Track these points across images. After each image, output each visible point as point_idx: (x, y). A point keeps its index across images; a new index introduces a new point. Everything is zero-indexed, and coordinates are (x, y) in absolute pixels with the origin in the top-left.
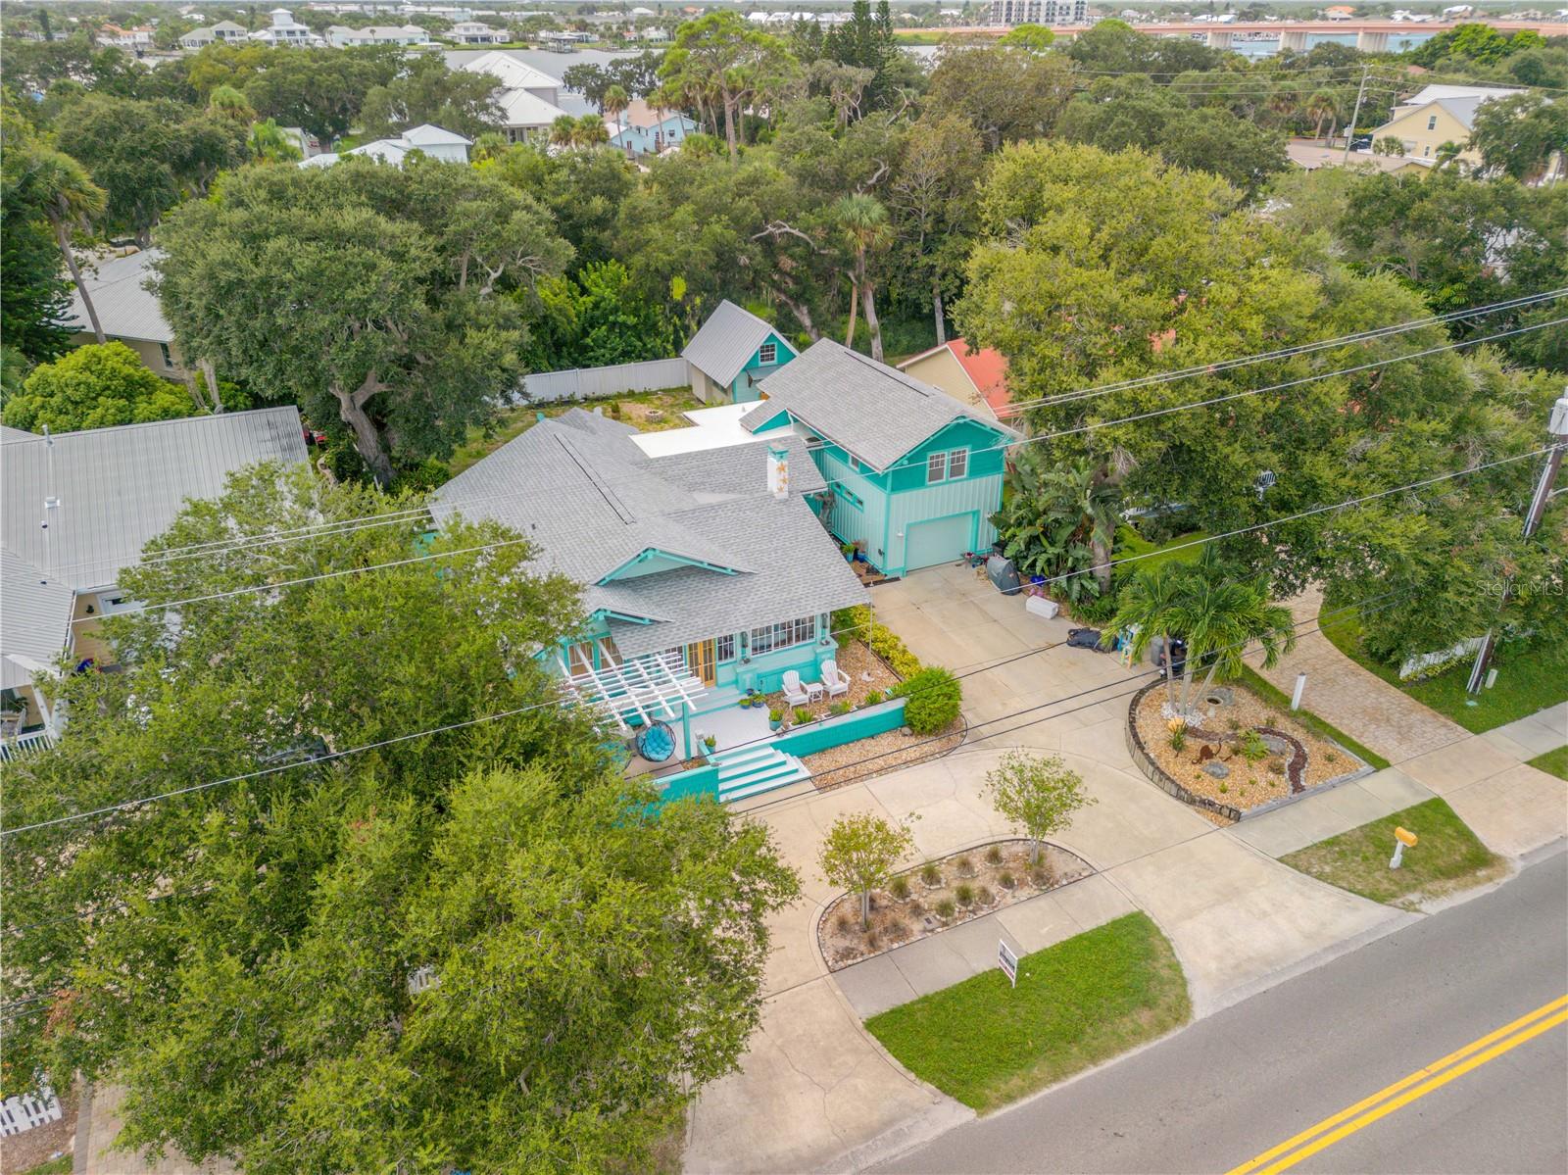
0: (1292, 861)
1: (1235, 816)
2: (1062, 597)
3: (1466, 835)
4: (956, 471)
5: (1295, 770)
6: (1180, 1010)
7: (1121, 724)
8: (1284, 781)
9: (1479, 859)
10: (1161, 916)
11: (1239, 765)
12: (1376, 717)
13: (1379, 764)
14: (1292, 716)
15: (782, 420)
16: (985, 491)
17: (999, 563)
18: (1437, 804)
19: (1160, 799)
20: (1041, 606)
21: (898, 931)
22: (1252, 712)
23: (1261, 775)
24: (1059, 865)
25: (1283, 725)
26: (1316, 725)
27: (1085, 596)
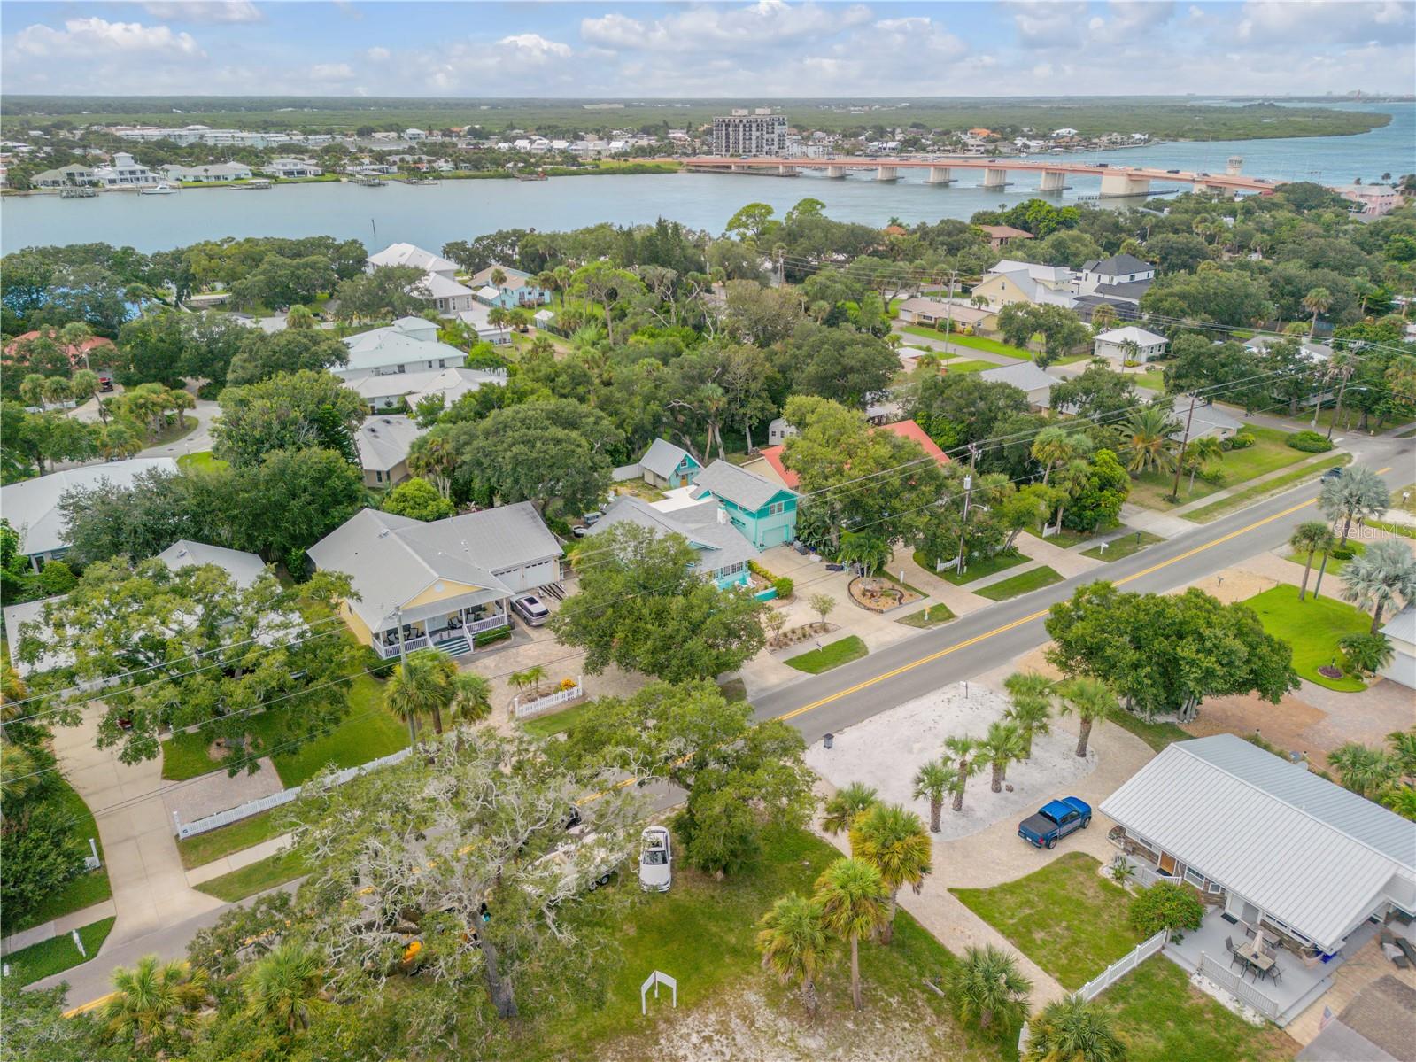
0: (898, 621)
1: (882, 612)
2: (822, 554)
3: (948, 611)
4: (780, 510)
5: (900, 600)
6: (866, 652)
7: (846, 592)
8: (897, 603)
9: (951, 616)
10: (859, 635)
11: (883, 599)
12: (928, 584)
13: (926, 596)
14: (900, 585)
15: (708, 493)
16: (790, 517)
17: (798, 544)
18: (942, 606)
19: (860, 610)
20: (815, 558)
21: (786, 644)
22: (887, 584)
23: (890, 600)
24: (830, 627)
25: (897, 587)
26: (907, 587)
27: (830, 553)
